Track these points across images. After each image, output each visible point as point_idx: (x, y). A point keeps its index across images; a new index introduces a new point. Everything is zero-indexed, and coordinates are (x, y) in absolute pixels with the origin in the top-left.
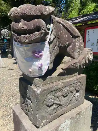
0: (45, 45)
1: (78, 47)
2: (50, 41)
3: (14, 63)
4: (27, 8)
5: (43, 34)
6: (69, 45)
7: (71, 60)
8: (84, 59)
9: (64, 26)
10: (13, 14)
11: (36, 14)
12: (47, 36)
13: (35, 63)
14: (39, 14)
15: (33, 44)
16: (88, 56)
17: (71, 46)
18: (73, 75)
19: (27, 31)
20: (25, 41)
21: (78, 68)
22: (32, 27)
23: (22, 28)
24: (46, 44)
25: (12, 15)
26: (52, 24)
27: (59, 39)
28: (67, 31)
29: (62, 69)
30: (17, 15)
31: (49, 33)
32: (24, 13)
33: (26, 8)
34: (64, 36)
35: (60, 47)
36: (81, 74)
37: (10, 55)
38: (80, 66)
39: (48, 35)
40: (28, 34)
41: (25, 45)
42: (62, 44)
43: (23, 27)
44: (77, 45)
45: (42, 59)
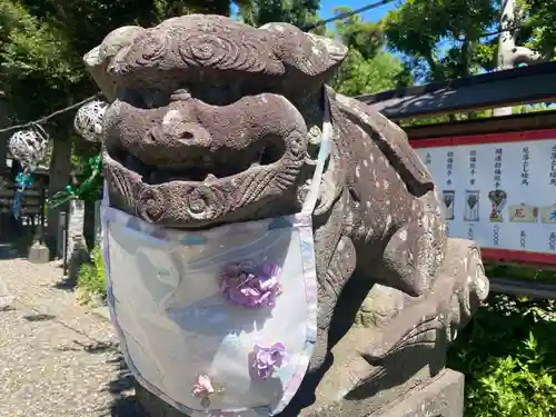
0: (294, 234)
1: (429, 238)
2: (317, 213)
3: (59, 286)
4: (214, 30)
5: (293, 178)
6: (394, 229)
7: (405, 306)
8: (455, 297)
9: (375, 136)
10: (125, 59)
11: (262, 68)
12: (306, 187)
13: (231, 338)
14: (277, 67)
15: (226, 229)
16: (469, 280)
17: (403, 235)
18: (411, 381)
19: (207, 159)
20: (193, 215)
21: (433, 344)
22: (241, 139)
23: (186, 142)
24: (297, 229)
25: (115, 66)
26: (327, 125)
27: (354, 197)
28: (387, 163)
29: (367, 357)
30: (150, 64)
31: (314, 167)
32: (195, 58)
33: (207, 32)
34: (377, 184)
35: (359, 243)
36: (441, 373)
37: (43, 247)
38: (441, 332)
39: (309, 181)
40: (211, 175)
41: (182, 236)
42: (368, 224)
43: (187, 135)
44: (426, 226)
45: (274, 311)
